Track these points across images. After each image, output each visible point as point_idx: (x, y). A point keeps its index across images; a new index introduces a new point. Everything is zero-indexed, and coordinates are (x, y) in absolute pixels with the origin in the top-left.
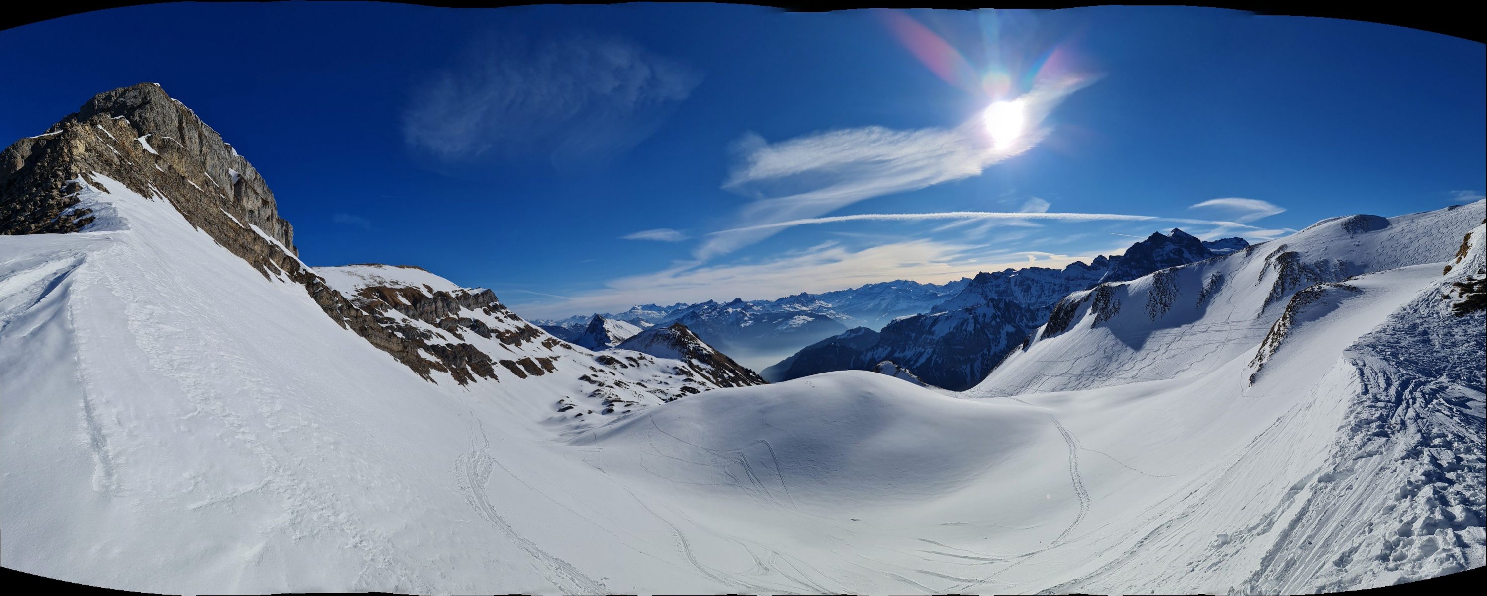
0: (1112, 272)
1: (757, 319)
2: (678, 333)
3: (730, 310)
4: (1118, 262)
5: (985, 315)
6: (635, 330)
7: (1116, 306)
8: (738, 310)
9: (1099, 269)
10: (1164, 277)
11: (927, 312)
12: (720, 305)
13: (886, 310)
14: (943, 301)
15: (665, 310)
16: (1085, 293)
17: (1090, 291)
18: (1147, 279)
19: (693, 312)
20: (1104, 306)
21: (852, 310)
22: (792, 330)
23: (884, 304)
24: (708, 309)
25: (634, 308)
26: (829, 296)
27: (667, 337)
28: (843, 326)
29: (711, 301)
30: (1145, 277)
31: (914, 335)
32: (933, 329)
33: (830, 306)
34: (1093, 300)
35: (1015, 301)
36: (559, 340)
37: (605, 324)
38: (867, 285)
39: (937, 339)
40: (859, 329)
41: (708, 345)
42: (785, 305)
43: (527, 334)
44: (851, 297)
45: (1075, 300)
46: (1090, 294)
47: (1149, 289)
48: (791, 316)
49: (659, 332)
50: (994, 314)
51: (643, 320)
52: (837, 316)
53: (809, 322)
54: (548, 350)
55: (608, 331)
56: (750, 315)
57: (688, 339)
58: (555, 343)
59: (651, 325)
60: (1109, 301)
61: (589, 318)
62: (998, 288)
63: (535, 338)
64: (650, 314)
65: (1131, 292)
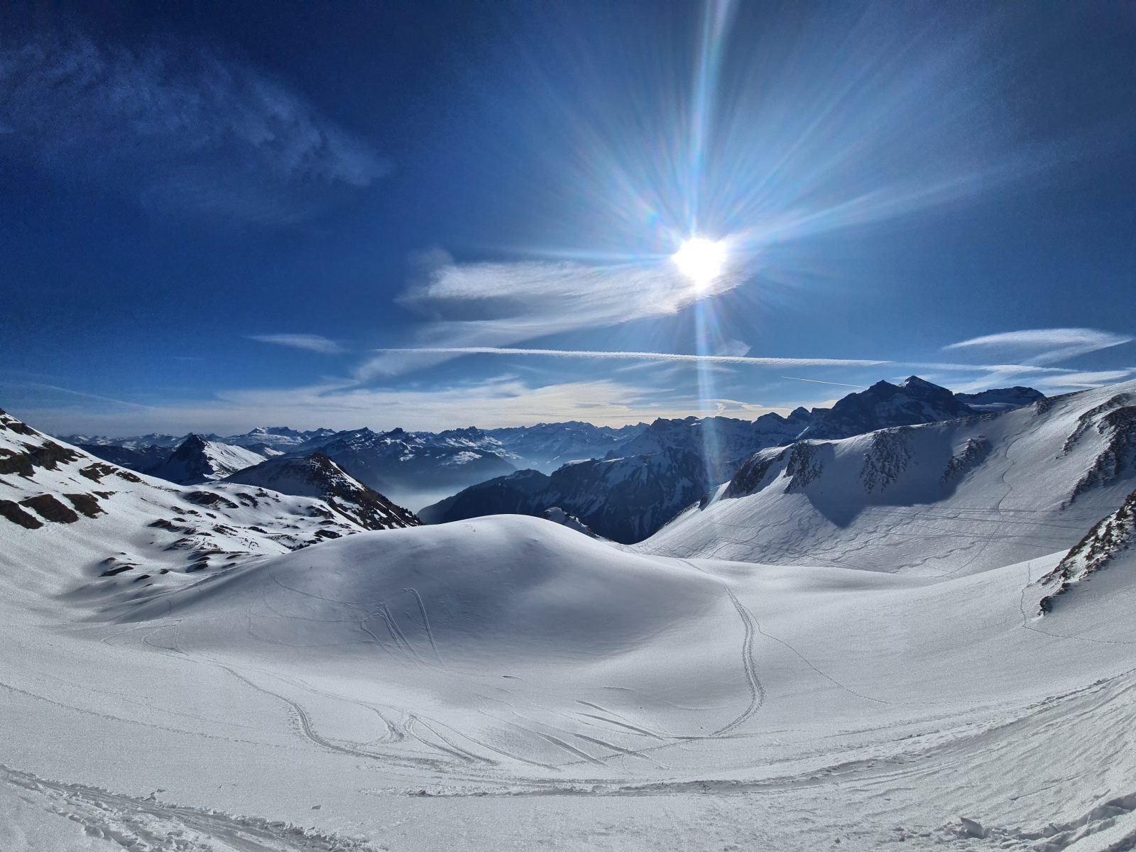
0: (815, 428)
1: (418, 452)
2: (318, 465)
3: (388, 441)
4: (823, 416)
5: (659, 465)
6: (256, 459)
7: (817, 469)
8: (398, 441)
9: (798, 423)
10: (889, 439)
11: (602, 457)
12: (376, 434)
13: (557, 453)
14: (619, 446)
15: (303, 436)
16: (779, 450)
17: (784, 448)
18: (863, 439)
19: (341, 441)
20: (801, 468)
21: (525, 451)
22: (456, 467)
23: (557, 446)
24: (360, 438)
25: (256, 430)
26: (499, 433)
27: (302, 469)
28: (512, 466)
29: (366, 429)
30: (861, 437)
31: (586, 481)
32: (607, 476)
33: (500, 443)
34: (787, 459)
35: (695, 453)
36: (115, 466)
37: (206, 448)
38: (541, 424)
39: (611, 487)
40: (529, 471)
41: (357, 481)
42: (450, 438)
43: (48, 458)
44: (523, 436)
45: (766, 458)
46: (784, 452)
47: (865, 451)
48: (456, 451)
49: (290, 462)
50: (670, 466)
51: (268, 447)
52: (507, 455)
53: (475, 459)
54: (92, 481)
55: (211, 459)
56: (411, 447)
57: (331, 472)
58: (107, 471)
59: (281, 453)
60: (807, 462)
61: (179, 439)
62: (676, 437)
63: (67, 463)
64: (280, 439)
65: (838, 454)
